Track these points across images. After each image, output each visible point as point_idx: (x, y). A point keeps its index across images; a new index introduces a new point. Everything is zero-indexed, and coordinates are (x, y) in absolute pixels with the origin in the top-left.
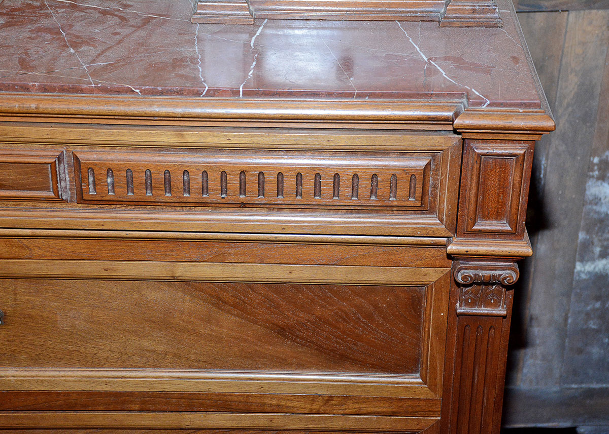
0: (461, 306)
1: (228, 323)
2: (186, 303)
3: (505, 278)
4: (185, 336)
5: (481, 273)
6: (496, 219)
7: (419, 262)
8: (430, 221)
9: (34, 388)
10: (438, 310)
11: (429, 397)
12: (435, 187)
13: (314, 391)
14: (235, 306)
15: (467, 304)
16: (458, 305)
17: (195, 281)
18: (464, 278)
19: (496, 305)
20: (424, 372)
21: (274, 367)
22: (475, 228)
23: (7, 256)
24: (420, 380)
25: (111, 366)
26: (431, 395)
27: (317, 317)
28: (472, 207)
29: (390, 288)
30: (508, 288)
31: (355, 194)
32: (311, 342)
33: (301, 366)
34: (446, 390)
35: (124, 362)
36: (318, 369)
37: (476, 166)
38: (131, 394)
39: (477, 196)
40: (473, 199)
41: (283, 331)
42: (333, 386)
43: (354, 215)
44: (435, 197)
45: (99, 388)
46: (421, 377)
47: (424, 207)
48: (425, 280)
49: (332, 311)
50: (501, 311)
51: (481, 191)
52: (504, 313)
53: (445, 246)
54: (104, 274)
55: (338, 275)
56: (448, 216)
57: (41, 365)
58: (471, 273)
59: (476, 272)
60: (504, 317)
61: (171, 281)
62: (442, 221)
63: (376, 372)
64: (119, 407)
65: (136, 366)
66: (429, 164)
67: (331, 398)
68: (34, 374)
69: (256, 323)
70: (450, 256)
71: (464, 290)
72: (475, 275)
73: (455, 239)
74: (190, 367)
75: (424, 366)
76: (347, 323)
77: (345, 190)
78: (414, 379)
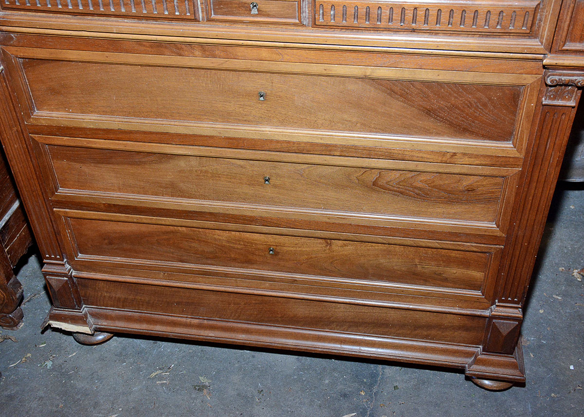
0: (545, 99)
1: (396, 106)
2: (372, 93)
3: (579, 82)
4: (370, 112)
5: (563, 78)
6: (580, 42)
7: (522, 71)
8: (534, 43)
9: (281, 139)
10: (530, 102)
11: (516, 156)
12: (540, 20)
13: (444, 150)
14: (401, 96)
15: (550, 98)
16: (543, 99)
17: (378, 79)
18: (552, 81)
19: (569, 99)
20: (515, 141)
21: (421, 134)
22: (564, 48)
23: (269, 59)
24: (512, 146)
25: (325, 128)
26: (518, 155)
27: (451, 104)
28: (564, 34)
29: (500, 87)
30: (579, 88)
31: (487, 24)
32: (446, 120)
33: (438, 134)
34: (527, 153)
35: (332, 126)
36: (448, 136)
37: (572, 5)
38: (335, 146)
39: (569, 26)
40: (566, 28)
41: (429, 112)
42: (457, 147)
43: (485, 39)
44: (539, 27)
45: (317, 141)
46: (513, 144)
47: (531, 33)
48: (524, 82)
49: (461, 101)
50: (572, 103)
51: (572, 22)
52: (573, 104)
53: (542, 60)
54: (324, 72)
55: (468, 78)
56: (547, 40)
57: (285, 126)
58: (557, 78)
59: (560, 77)
60: (573, 107)
61: (364, 79)
62: (542, 43)
63: (485, 140)
64: (328, 153)
65: (339, 130)
66: (539, 4)
67: (455, 154)
68: (281, 130)
69: (413, 106)
70: (544, 67)
71: (550, 89)
72: (559, 79)
73: (549, 56)
74: (370, 132)
75: (516, 137)
76: (470, 108)
77: (481, 21)
78: (508, 145)
